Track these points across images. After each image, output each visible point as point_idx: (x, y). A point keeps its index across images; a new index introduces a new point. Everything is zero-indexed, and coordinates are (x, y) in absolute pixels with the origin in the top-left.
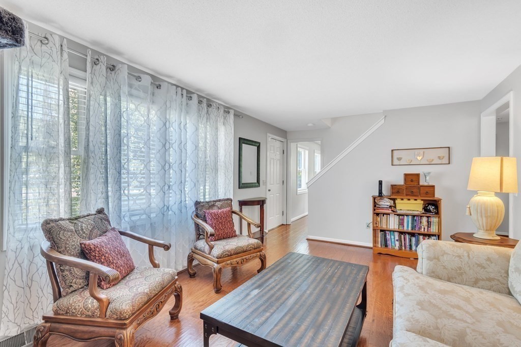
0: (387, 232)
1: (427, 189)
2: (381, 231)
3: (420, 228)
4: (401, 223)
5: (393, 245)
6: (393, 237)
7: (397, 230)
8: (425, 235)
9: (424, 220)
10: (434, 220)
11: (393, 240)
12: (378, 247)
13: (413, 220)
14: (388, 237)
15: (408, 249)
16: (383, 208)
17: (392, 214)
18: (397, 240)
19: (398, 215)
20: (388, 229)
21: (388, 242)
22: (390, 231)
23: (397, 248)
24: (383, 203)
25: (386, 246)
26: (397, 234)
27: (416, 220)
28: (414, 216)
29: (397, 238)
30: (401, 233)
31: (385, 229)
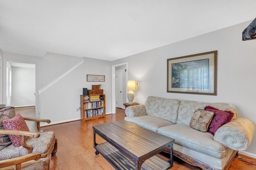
0: (88, 111)
1: (101, 91)
2: (86, 110)
3: (98, 106)
4: (92, 106)
5: (90, 115)
6: (90, 112)
7: (91, 109)
8: (100, 108)
9: (100, 103)
10: (103, 102)
11: (90, 113)
12: (85, 118)
13: (96, 104)
14: (88, 113)
15: (95, 116)
16: (86, 100)
17: (89, 102)
18: (92, 113)
19: (91, 102)
20: (88, 109)
21: (88, 115)
22: (89, 110)
23: (91, 116)
24: (86, 98)
25: (88, 117)
26: (91, 111)
27: (97, 103)
28: (96, 102)
29: (91, 112)
30: (93, 110)
31: (87, 109)
